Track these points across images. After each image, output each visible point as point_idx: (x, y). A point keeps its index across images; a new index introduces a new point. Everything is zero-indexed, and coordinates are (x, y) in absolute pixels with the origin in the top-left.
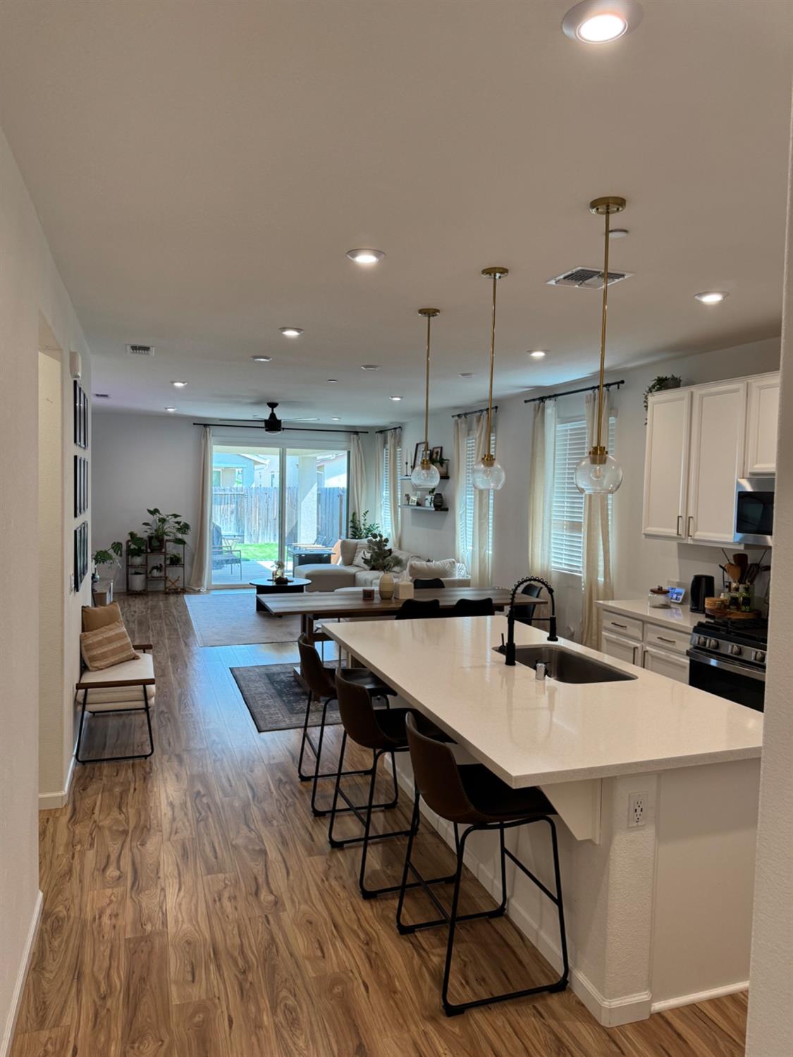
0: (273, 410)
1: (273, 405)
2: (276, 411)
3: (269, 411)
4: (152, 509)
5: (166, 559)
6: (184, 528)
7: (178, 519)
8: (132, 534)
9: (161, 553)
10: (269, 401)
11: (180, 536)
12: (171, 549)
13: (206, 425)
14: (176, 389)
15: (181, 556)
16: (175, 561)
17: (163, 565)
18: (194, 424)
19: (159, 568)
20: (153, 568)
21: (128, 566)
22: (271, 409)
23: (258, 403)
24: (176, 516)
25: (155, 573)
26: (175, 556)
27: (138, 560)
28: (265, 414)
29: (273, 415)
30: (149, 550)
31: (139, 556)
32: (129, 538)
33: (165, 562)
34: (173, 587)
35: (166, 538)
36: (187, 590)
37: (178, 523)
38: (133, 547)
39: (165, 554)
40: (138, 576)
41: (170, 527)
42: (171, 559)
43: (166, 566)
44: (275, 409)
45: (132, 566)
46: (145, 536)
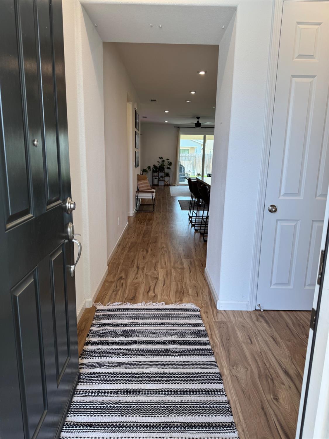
0: (198, 120)
1: (198, 118)
2: (199, 120)
3: (197, 120)
4: (160, 157)
5: (164, 174)
6: (170, 164)
7: (168, 161)
8: (154, 165)
9: (163, 172)
10: (197, 116)
11: (169, 166)
12: (166, 171)
13: (178, 127)
14: (166, 113)
15: (169, 173)
16: (167, 175)
17: (163, 176)
18: (175, 127)
19: (162, 177)
20: (160, 177)
21: (153, 176)
22: (197, 119)
23: (193, 117)
24: (168, 159)
25: (161, 179)
26: (167, 173)
27: (156, 174)
28: (195, 121)
29: (198, 122)
30: (159, 171)
31: (156, 173)
32: (153, 167)
33: (164, 175)
34: (166, 184)
35: (165, 167)
36: (171, 185)
37: (168, 162)
38: (154, 170)
39: (164, 172)
40: (156, 179)
41: (166, 163)
42: (166, 174)
43: (164, 176)
44: (199, 119)
45: (154, 176)
46: (158, 166)
